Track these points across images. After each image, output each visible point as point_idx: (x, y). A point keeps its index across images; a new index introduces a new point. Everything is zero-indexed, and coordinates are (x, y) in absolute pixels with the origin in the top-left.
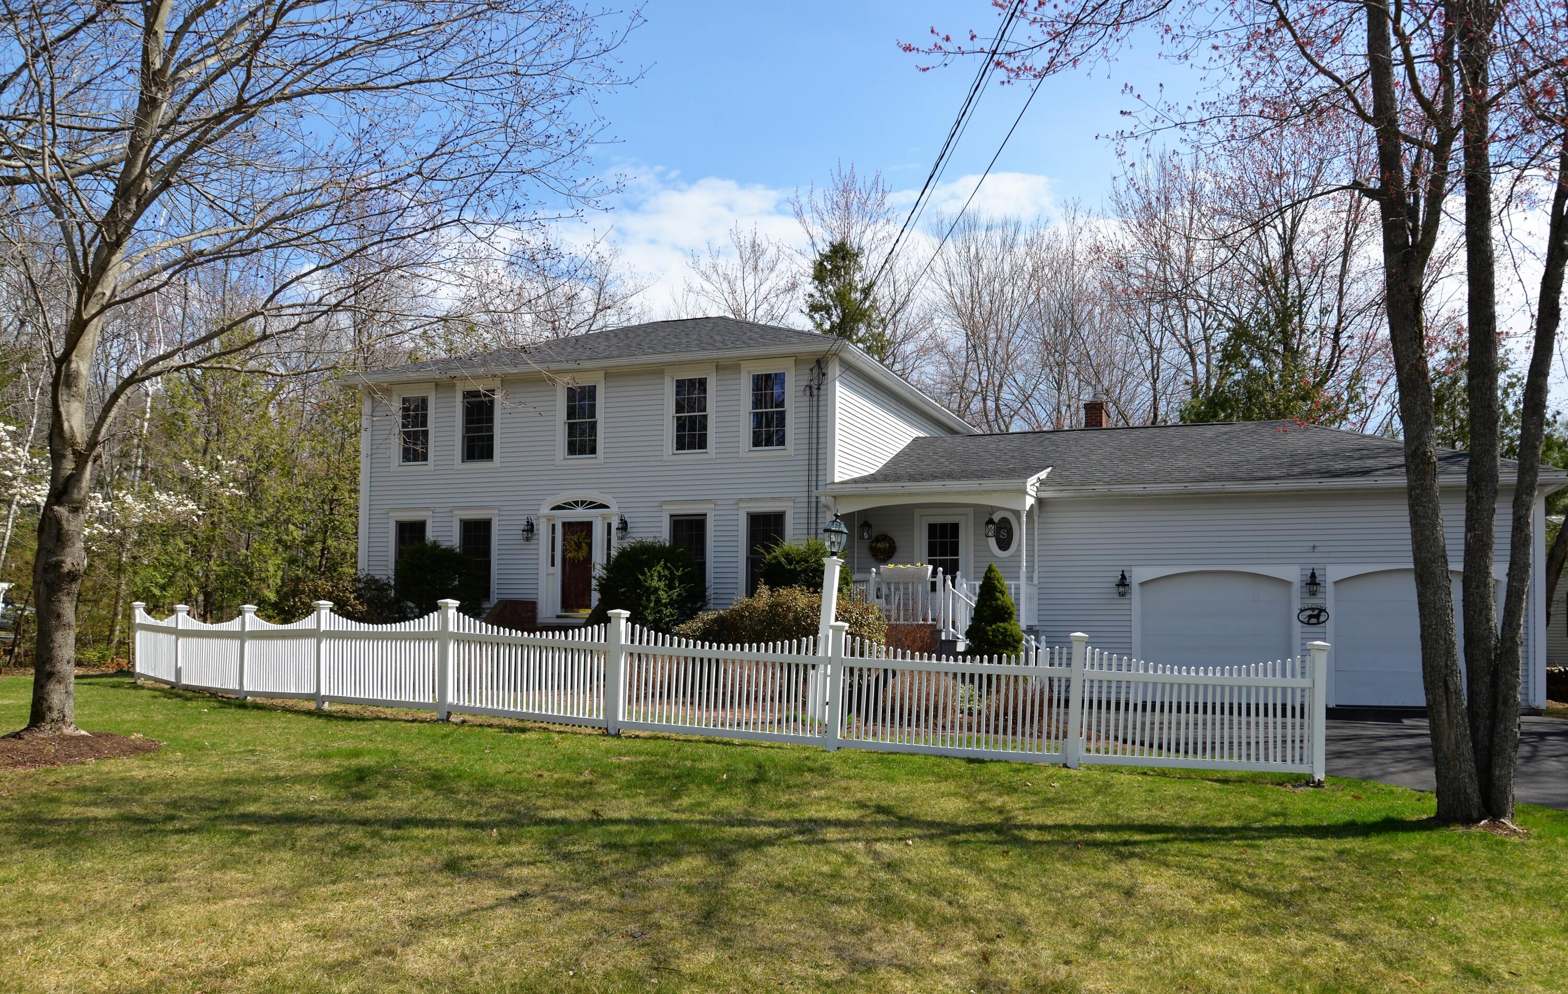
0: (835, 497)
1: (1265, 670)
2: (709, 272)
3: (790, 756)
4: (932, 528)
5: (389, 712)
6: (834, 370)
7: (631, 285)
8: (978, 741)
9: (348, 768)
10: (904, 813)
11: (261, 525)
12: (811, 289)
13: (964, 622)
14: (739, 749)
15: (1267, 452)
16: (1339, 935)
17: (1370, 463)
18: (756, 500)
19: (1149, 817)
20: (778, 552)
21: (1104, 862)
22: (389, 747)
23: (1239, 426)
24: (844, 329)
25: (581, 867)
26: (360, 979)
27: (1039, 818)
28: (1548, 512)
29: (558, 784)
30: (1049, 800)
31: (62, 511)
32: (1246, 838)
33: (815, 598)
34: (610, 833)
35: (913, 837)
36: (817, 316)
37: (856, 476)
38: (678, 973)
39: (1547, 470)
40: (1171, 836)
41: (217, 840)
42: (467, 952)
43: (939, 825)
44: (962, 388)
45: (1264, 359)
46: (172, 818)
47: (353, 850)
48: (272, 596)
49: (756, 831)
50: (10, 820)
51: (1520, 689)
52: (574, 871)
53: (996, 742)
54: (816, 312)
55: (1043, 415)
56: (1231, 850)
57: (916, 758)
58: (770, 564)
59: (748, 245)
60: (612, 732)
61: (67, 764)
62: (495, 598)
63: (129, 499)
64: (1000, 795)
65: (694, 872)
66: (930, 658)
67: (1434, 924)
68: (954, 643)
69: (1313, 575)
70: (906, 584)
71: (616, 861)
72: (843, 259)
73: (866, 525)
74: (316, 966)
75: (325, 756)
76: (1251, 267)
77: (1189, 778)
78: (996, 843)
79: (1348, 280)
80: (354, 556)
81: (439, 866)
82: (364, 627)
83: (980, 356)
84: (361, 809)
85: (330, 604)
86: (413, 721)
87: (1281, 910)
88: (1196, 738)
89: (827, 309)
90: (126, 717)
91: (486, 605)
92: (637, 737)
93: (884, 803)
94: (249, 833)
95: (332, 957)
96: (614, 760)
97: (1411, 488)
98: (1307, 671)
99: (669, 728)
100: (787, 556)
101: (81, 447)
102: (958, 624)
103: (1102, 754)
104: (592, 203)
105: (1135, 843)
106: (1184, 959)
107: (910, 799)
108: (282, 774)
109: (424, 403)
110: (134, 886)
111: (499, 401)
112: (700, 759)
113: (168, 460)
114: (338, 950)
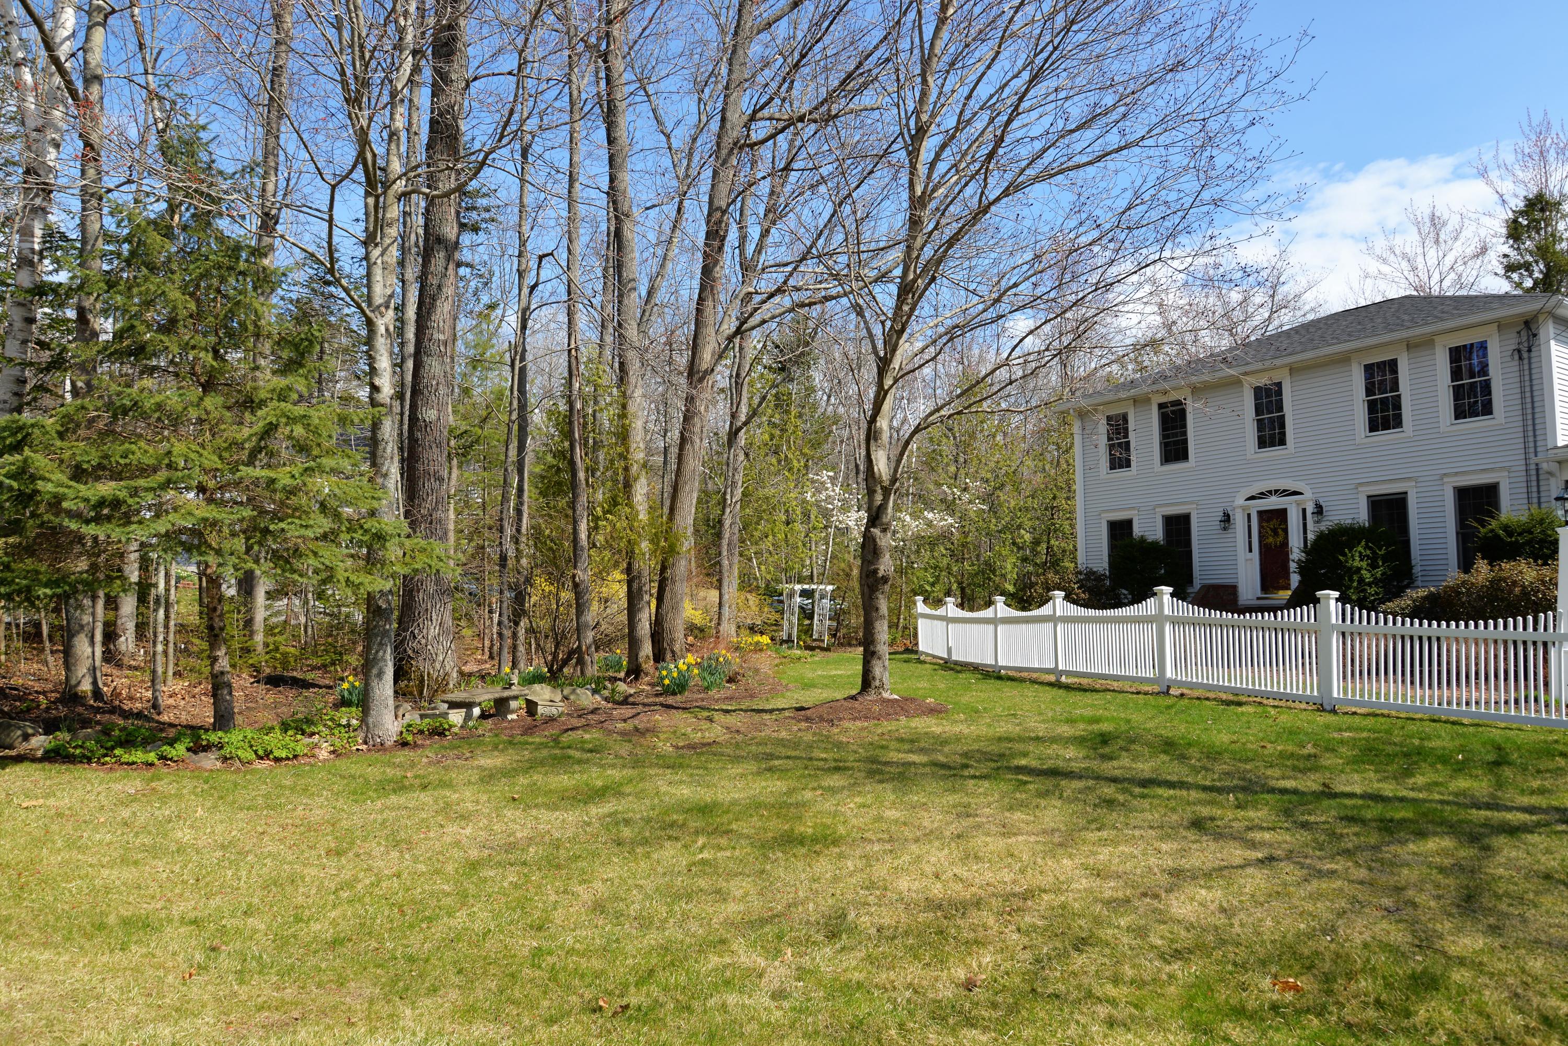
0: (1559, 462)
2: (1386, 254)
3: (1534, 738)
5: (1116, 685)
6: (1548, 328)
7: (1303, 282)
9: (1092, 733)
11: (1000, 532)
12: (1506, 249)
14: (1471, 729)
18: (1464, 473)
20: (1494, 524)
22: (1123, 715)
24: (1550, 284)
25: (1322, 838)
26: (1133, 916)
29: (1282, 755)
31: (876, 531)
33: (1545, 571)
34: (1346, 807)
36: (1515, 276)
38: (1444, 954)
41: (1004, 786)
42: (1225, 905)
46: (966, 766)
47: (1110, 803)
48: (1011, 588)
49: (1509, 816)
50: (860, 761)
52: (1315, 840)
54: (1513, 271)
58: (1485, 538)
59: (1427, 220)
60: (1328, 708)
61: (888, 720)
62: (1198, 582)
63: (908, 518)
71: (1356, 834)
72: (1542, 210)
74: (1096, 900)
75: (1072, 721)
80: (1074, 552)
81: (1185, 823)
82: (1092, 612)
84: (1109, 768)
85: (1062, 594)
86: (1138, 693)
89: (1527, 266)
90: (919, 685)
91: (1190, 590)
92: (1355, 713)
94: (1026, 783)
95: (1108, 894)
96: (1336, 735)
99: (1390, 706)
100: (1506, 528)
101: (886, 483)
108: (1041, 734)
109: (1125, 418)
110: (950, 818)
111: (1193, 409)
112: (1429, 738)
113: (932, 487)
114: (1111, 888)
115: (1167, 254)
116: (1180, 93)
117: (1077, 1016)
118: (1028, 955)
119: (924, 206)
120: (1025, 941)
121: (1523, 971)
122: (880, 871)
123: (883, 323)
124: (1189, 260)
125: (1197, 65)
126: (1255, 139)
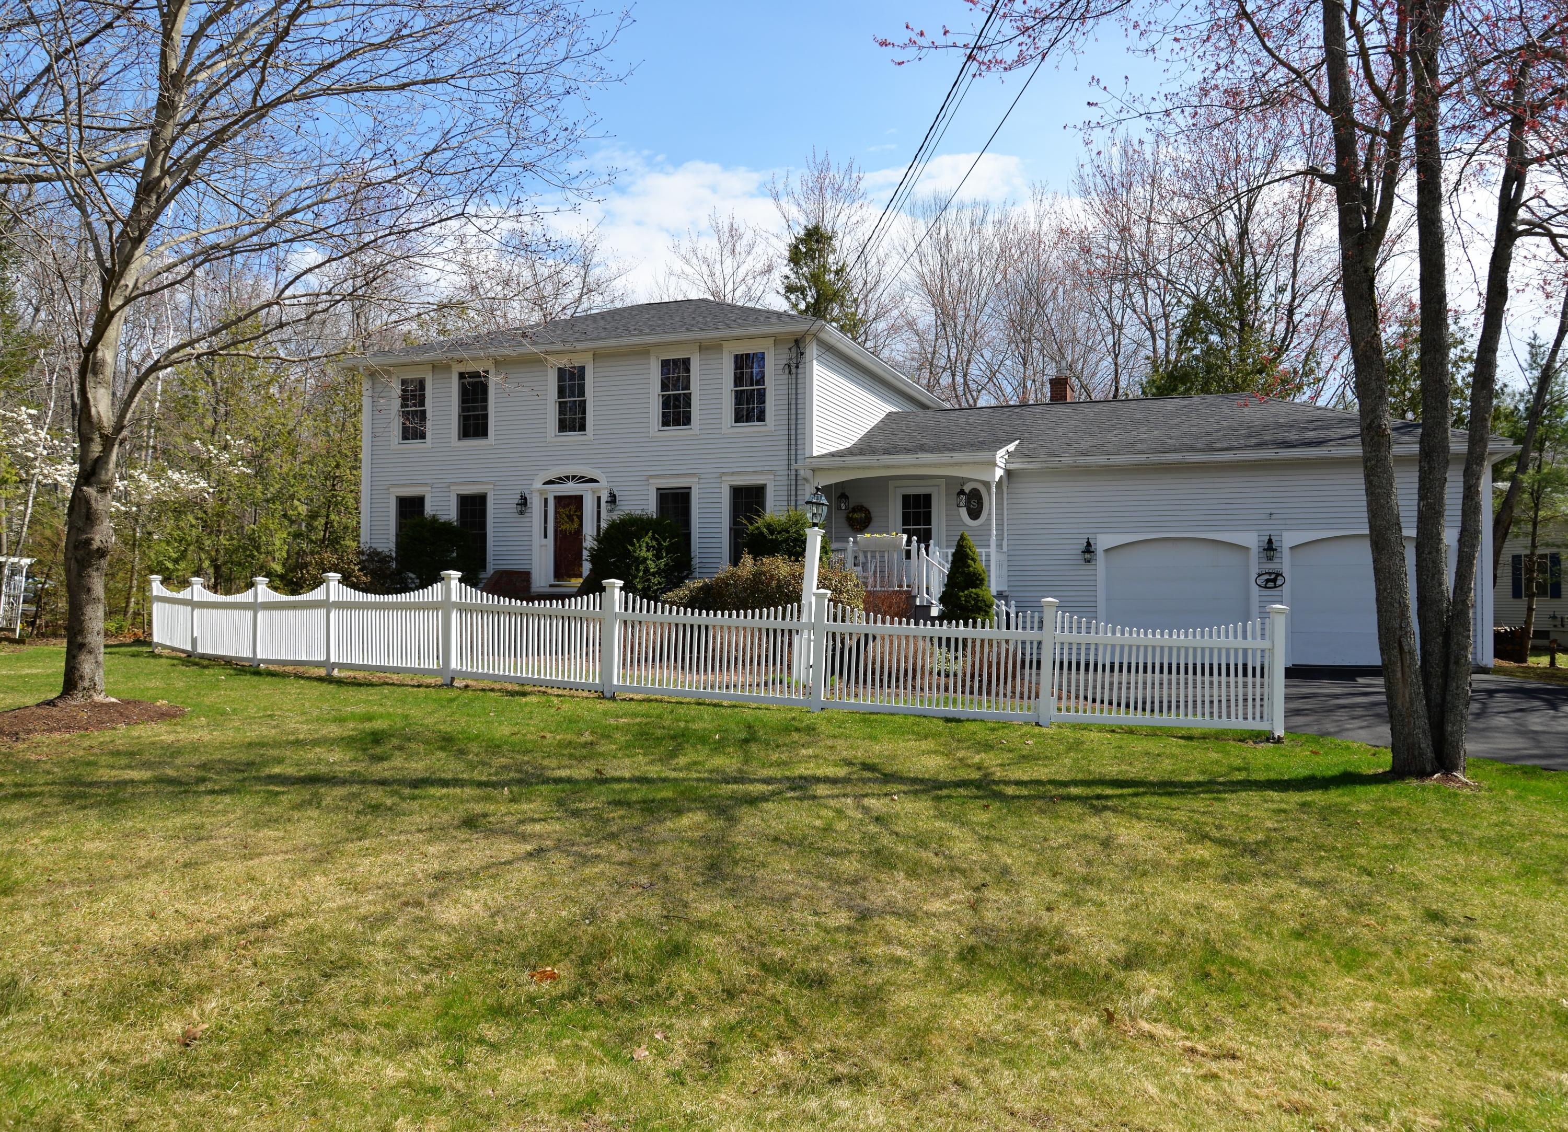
0: (813, 470)
1: (1227, 632)
2: (690, 255)
3: (776, 717)
4: (906, 498)
5: (395, 678)
6: (813, 350)
7: (614, 270)
8: (955, 701)
9: (363, 731)
10: (888, 770)
11: (267, 501)
12: (787, 271)
13: (938, 589)
14: (729, 711)
15: (1225, 424)
16: (1304, 882)
17: (1323, 434)
18: (739, 473)
19: (1120, 772)
20: (760, 522)
21: (1079, 815)
22: (400, 711)
23: (1197, 400)
24: (818, 310)
25: (590, 824)
26: (391, 929)
27: (1016, 774)
28: (1494, 480)
29: (560, 745)
30: (1024, 757)
31: (91, 491)
32: (1212, 792)
33: (796, 566)
34: (614, 791)
35: (898, 793)
36: (793, 297)
37: (833, 450)
38: (688, 921)
39: (1495, 440)
40: (1141, 790)
41: (252, 801)
43: (922, 781)
44: (931, 364)
45: (1222, 335)
46: (203, 780)
47: (376, 808)
48: (278, 568)
49: (751, 788)
50: (53, 783)
51: (1471, 649)
52: (583, 827)
53: (971, 702)
54: (792, 292)
55: (1009, 389)
56: (1199, 803)
57: (897, 718)
58: (752, 534)
59: (726, 229)
60: (608, 695)
61: (100, 729)
62: (491, 568)
63: (144, 478)
64: (978, 752)
65: (698, 826)
66: (908, 623)
67: (1393, 872)
68: (928, 608)
69: (1270, 541)
70: (882, 552)
71: (622, 818)
72: (818, 241)
73: (843, 497)
74: (350, 917)
75: (340, 720)
76: (1209, 247)
77: (1155, 735)
78: (976, 797)
79: (1301, 259)
80: (357, 529)
81: (456, 822)
82: (371, 598)
83: (950, 333)
84: (380, 770)
85: (339, 576)
86: (419, 686)
87: (1247, 860)
88: (1161, 698)
89: (802, 290)
90: (148, 684)
91: (482, 575)
92: (631, 700)
93: (868, 761)
94: (277, 793)
95: (364, 909)
96: (612, 722)
97: (1366, 460)
98: (1267, 633)
99: (663, 691)
100: (769, 526)
101: (108, 431)
102: (932, 590)
103: (1072, 713)
104: (585, 195)
105: (1107, 797)
106: (1158, 905)
107: (894, 757)
108: (301, 737)
109: (421, 384)
110: (174, 844)
111: (494, 381)
112: (693, 720)
113: (180, 440)
114: (369, 902)
115: (471, 209)
116: (497, 38)
117: (319, 1050)
118: (266, 992)
119: (180, 90)
120: (262, 975)
121: (750, 926)
122: (75, 920)
123: (110, 224)
124: (494, 221)
125: (517, 14)
126: (571, 109)
